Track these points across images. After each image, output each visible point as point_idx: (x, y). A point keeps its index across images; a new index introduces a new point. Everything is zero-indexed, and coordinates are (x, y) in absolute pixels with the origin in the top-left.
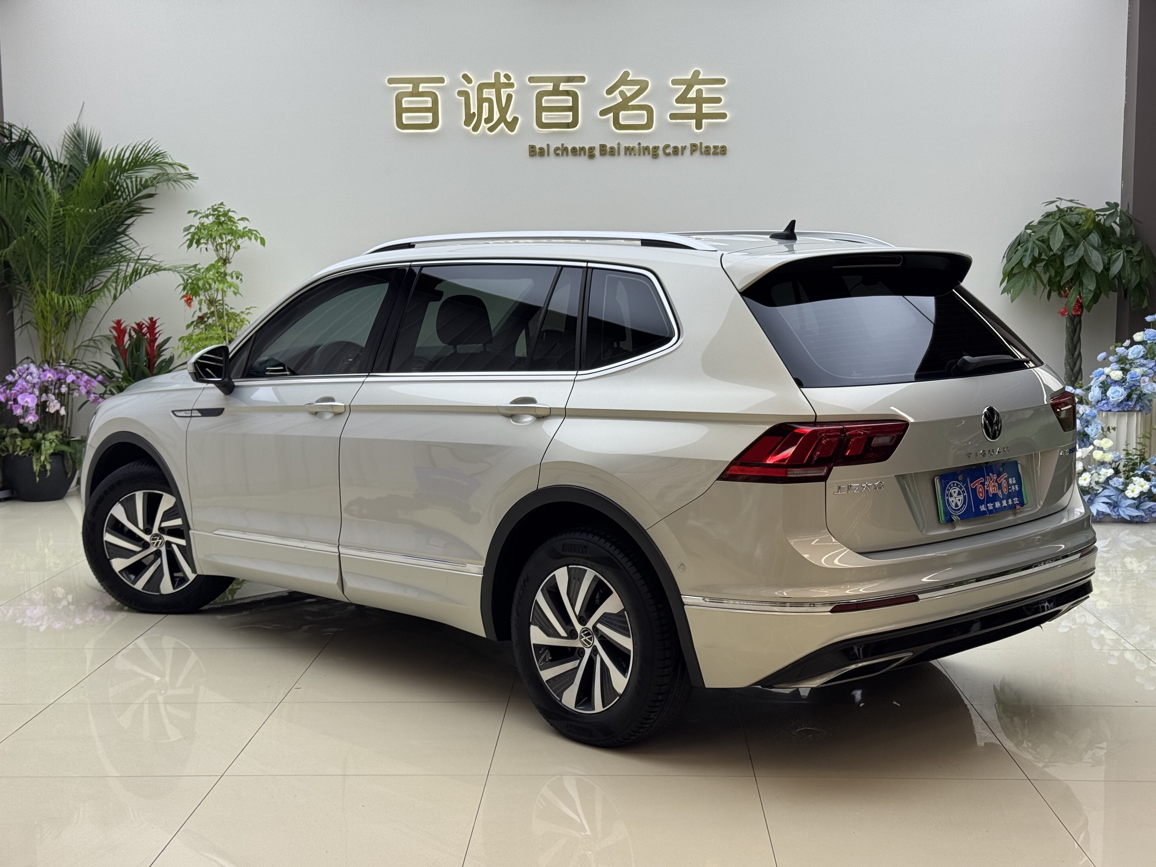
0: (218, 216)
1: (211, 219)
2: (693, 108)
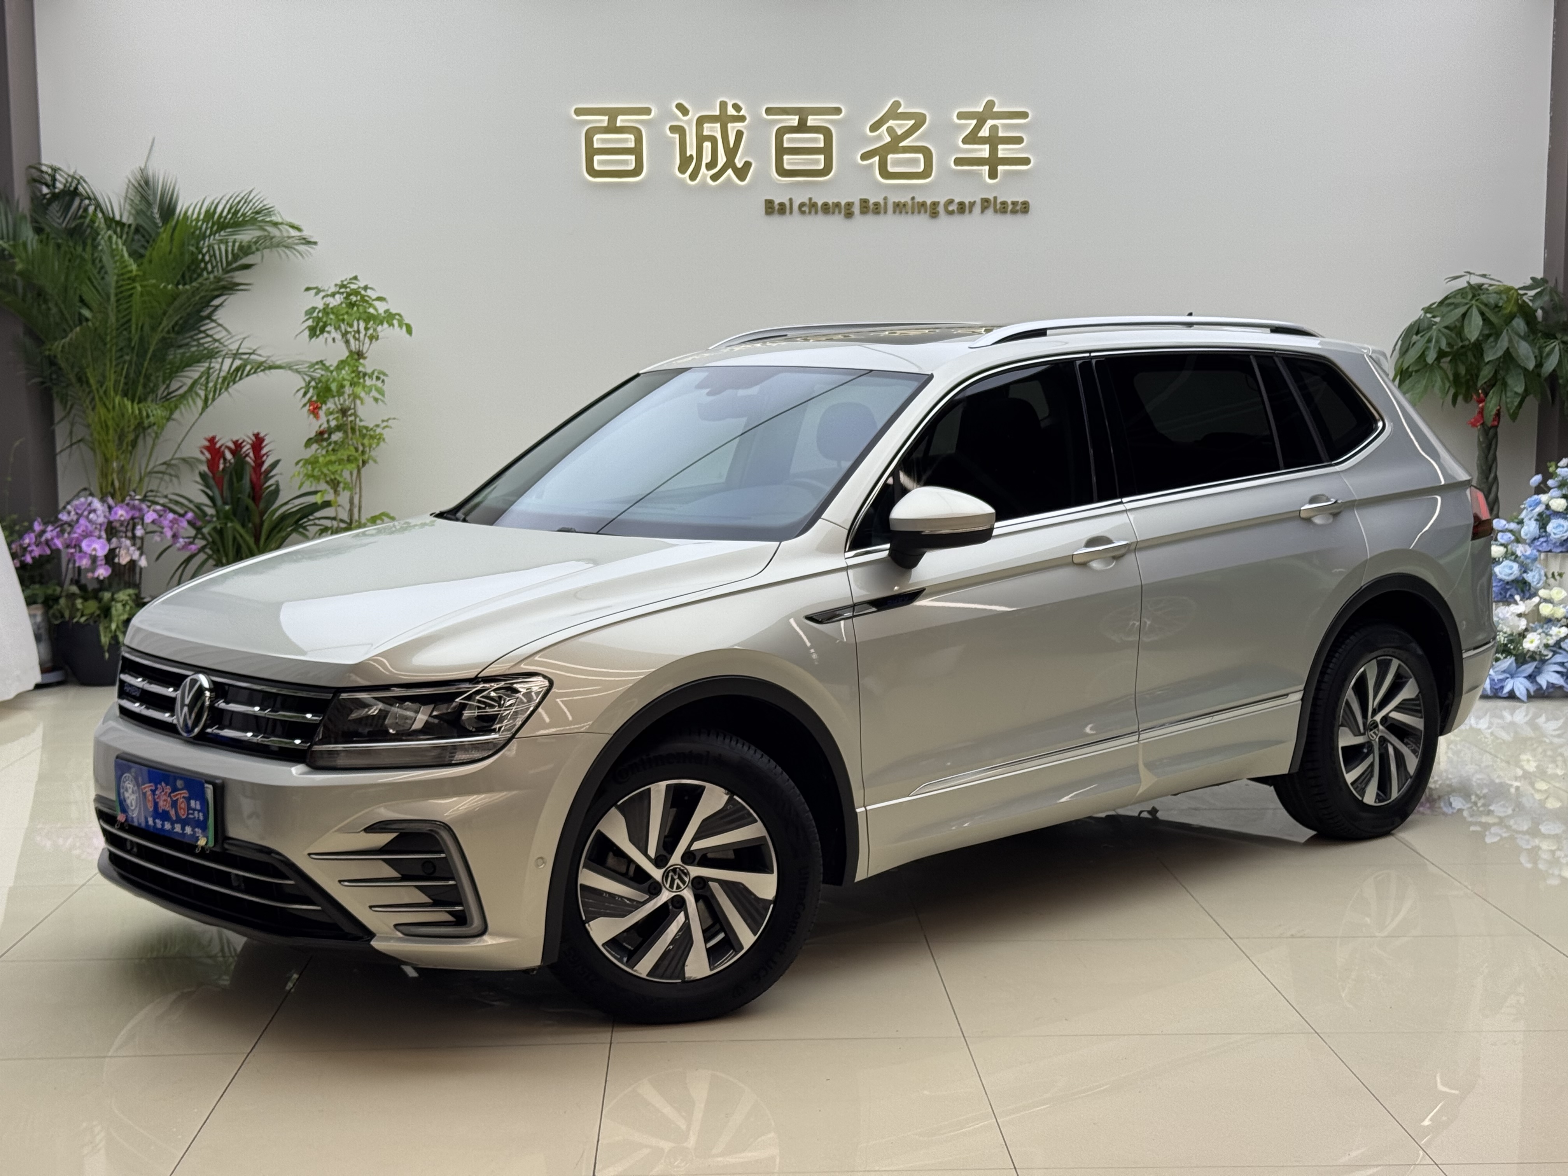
0: (349, 295)
1: (339, 299)
2: (985, 150)
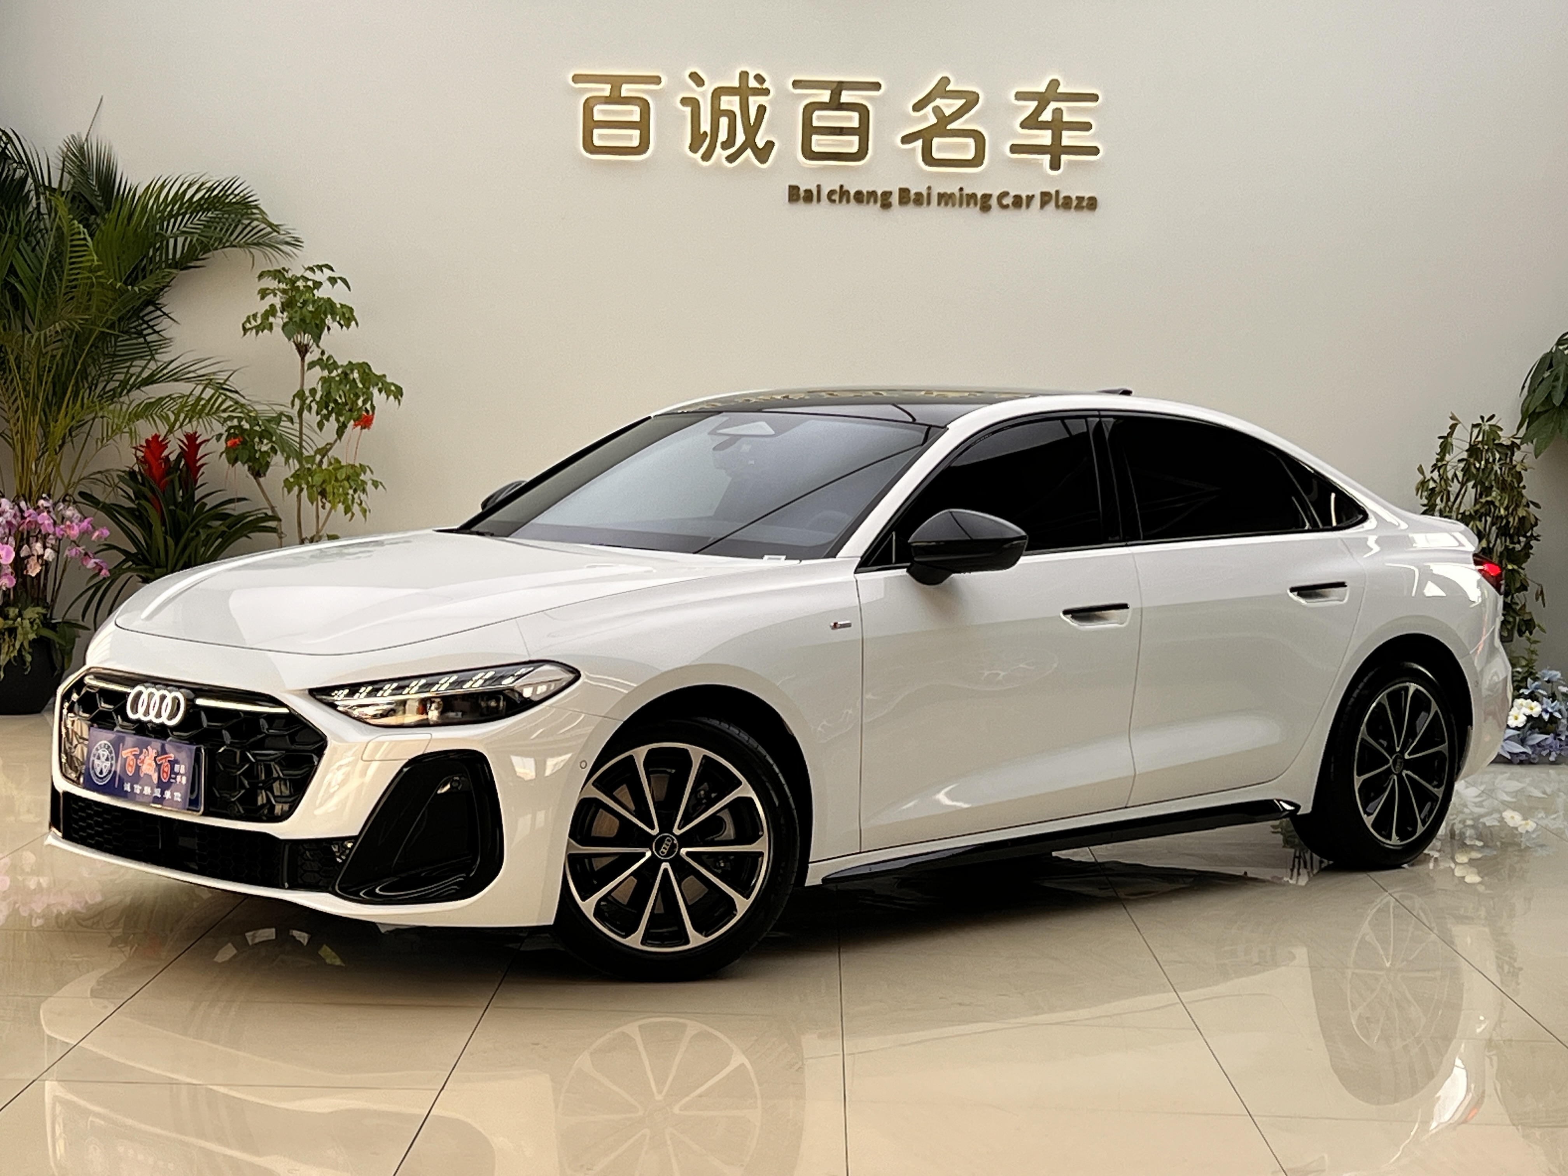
2: (1047, 136)
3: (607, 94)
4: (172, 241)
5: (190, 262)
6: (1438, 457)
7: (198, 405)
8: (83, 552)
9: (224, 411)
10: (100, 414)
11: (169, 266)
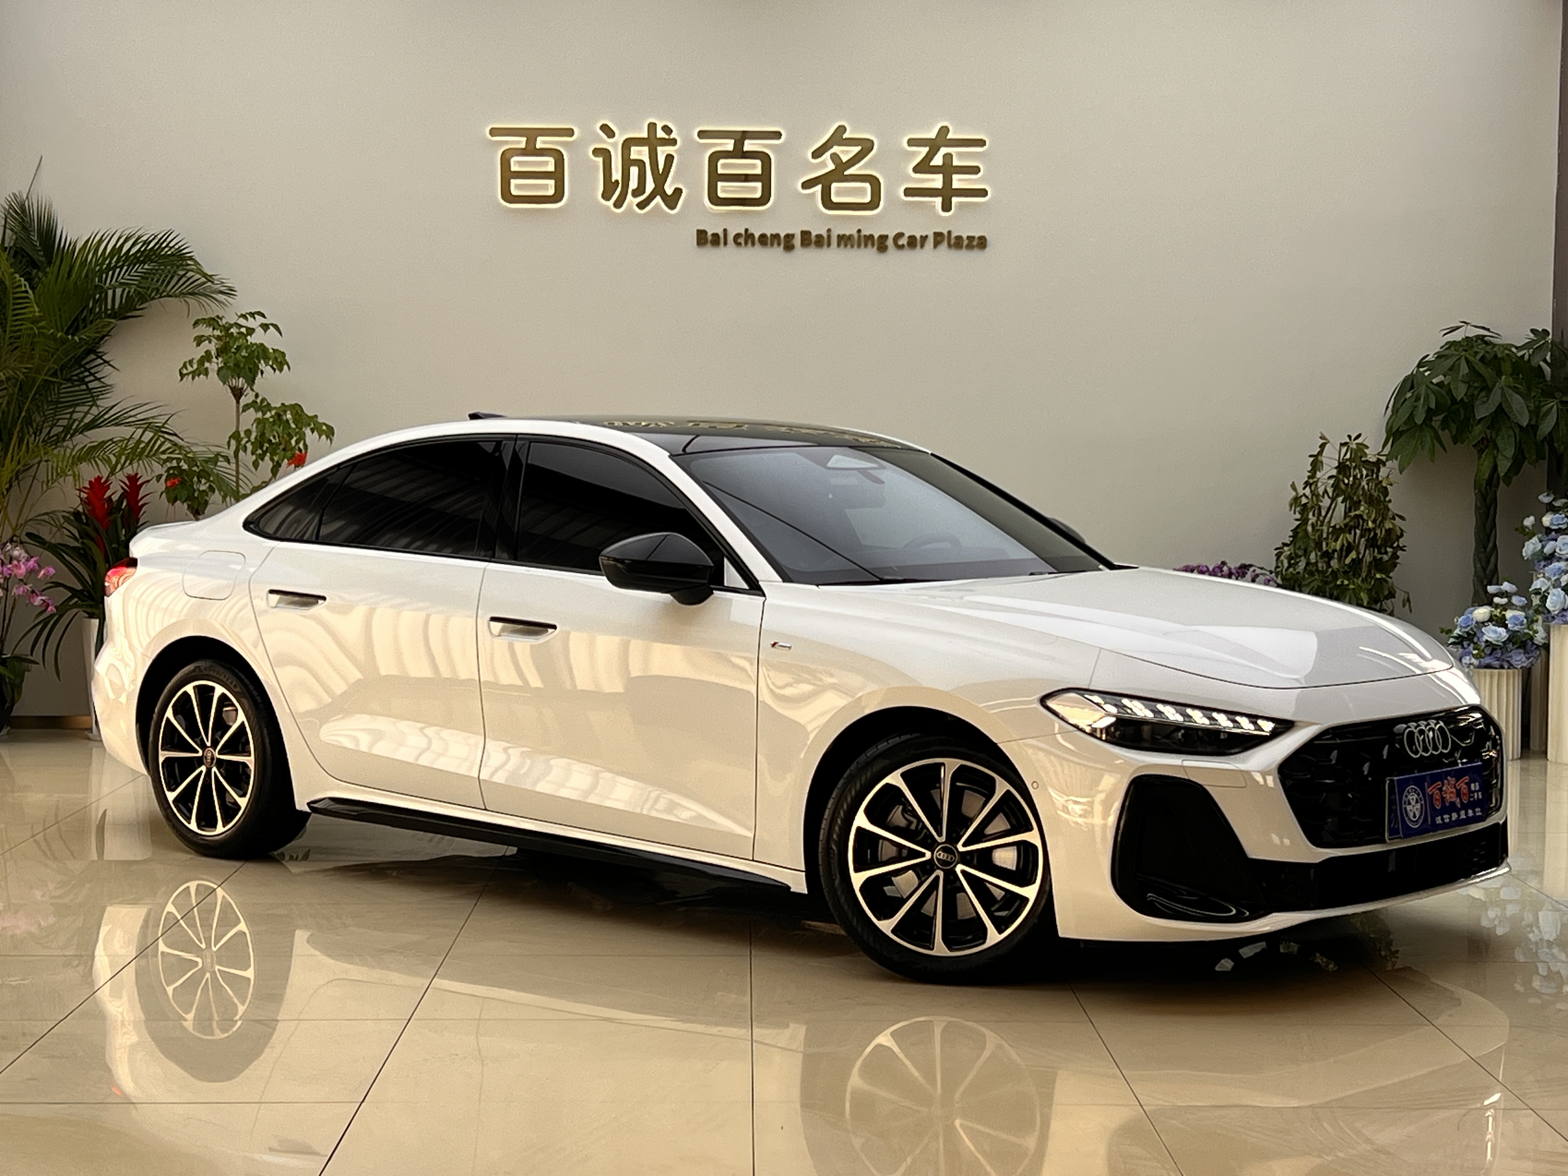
2: (939, 181)
3: (523, 146)
4: (110, 292)
5: (127, 312)
6: (1309, 474)
7: (138, 448)
8: (30, 589)
9: (163, 452)
10: (46, 458)
11: (109, 316)
